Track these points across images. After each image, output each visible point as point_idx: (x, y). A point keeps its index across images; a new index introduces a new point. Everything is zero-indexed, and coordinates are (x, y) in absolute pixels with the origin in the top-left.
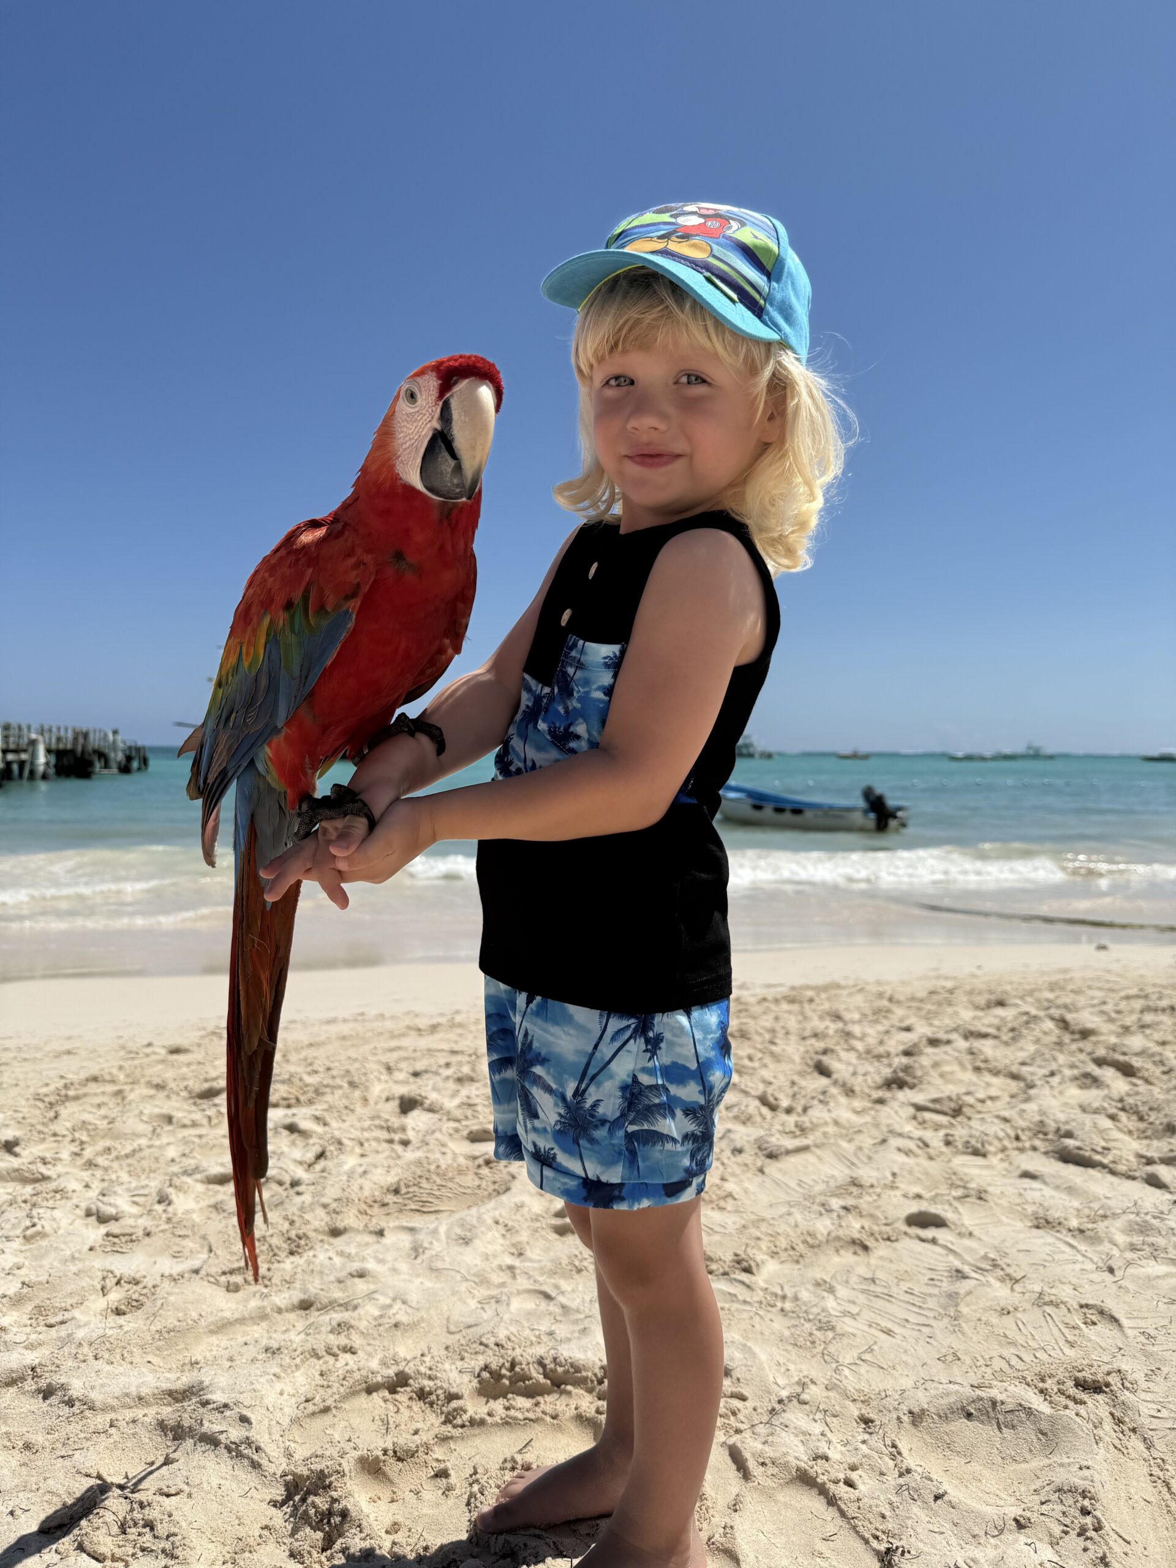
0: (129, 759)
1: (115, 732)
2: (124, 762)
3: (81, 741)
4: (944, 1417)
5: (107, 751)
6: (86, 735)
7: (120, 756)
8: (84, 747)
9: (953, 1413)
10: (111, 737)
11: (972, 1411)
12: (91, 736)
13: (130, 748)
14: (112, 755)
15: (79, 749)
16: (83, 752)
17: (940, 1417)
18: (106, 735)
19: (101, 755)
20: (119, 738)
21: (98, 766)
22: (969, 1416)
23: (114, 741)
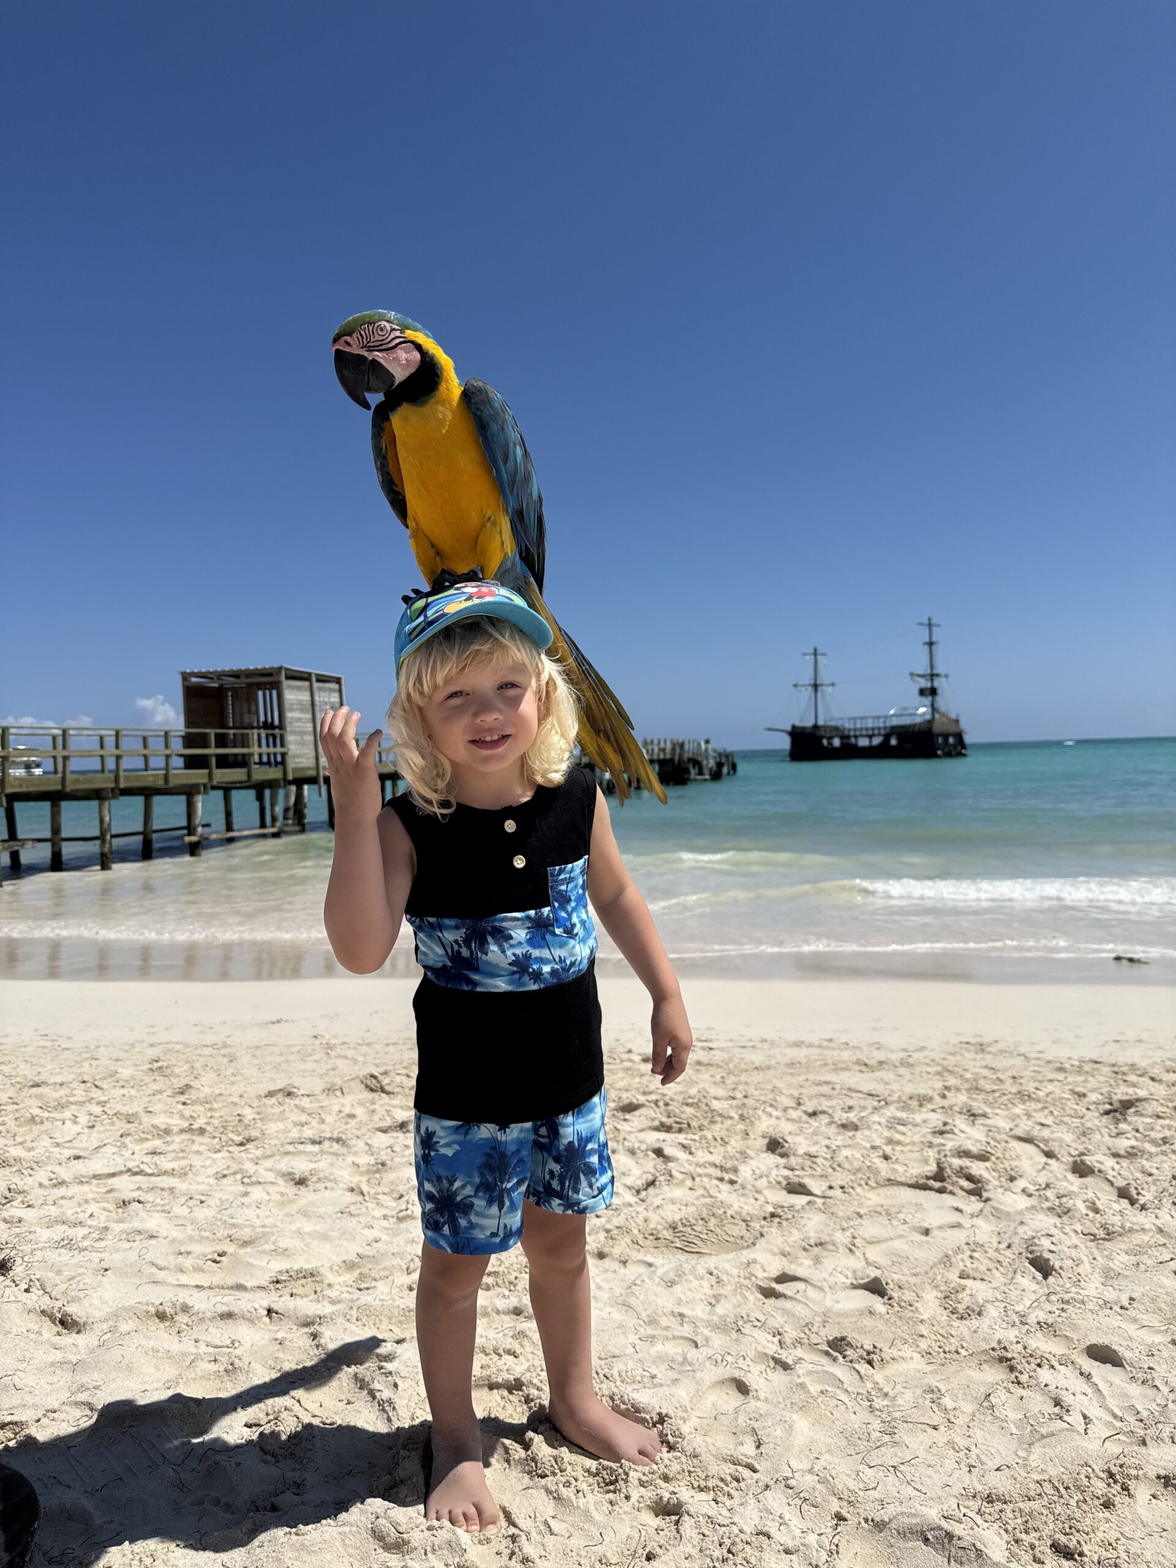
0: (720, 765)
1: (707, 742)
2: (715, 768)
3: (678, 751)
4: (903, 1534)
5: (700, 759)
6: (682, 745)
7: (712, 763)
8: (681, 756)
9: (912, 1533)
10: (703, 746)
11: (930, 1537)
12: (686, 747)
13: (720, 755)
14: (705, 762)
15: (677, 758)
16: (680, 761)
17: (899, 1533)
18: (699, 745)
19: (696, 763)
20: (710, 746)
21: (693, 772)
22: (926, 1540)
23: (706, 750)
